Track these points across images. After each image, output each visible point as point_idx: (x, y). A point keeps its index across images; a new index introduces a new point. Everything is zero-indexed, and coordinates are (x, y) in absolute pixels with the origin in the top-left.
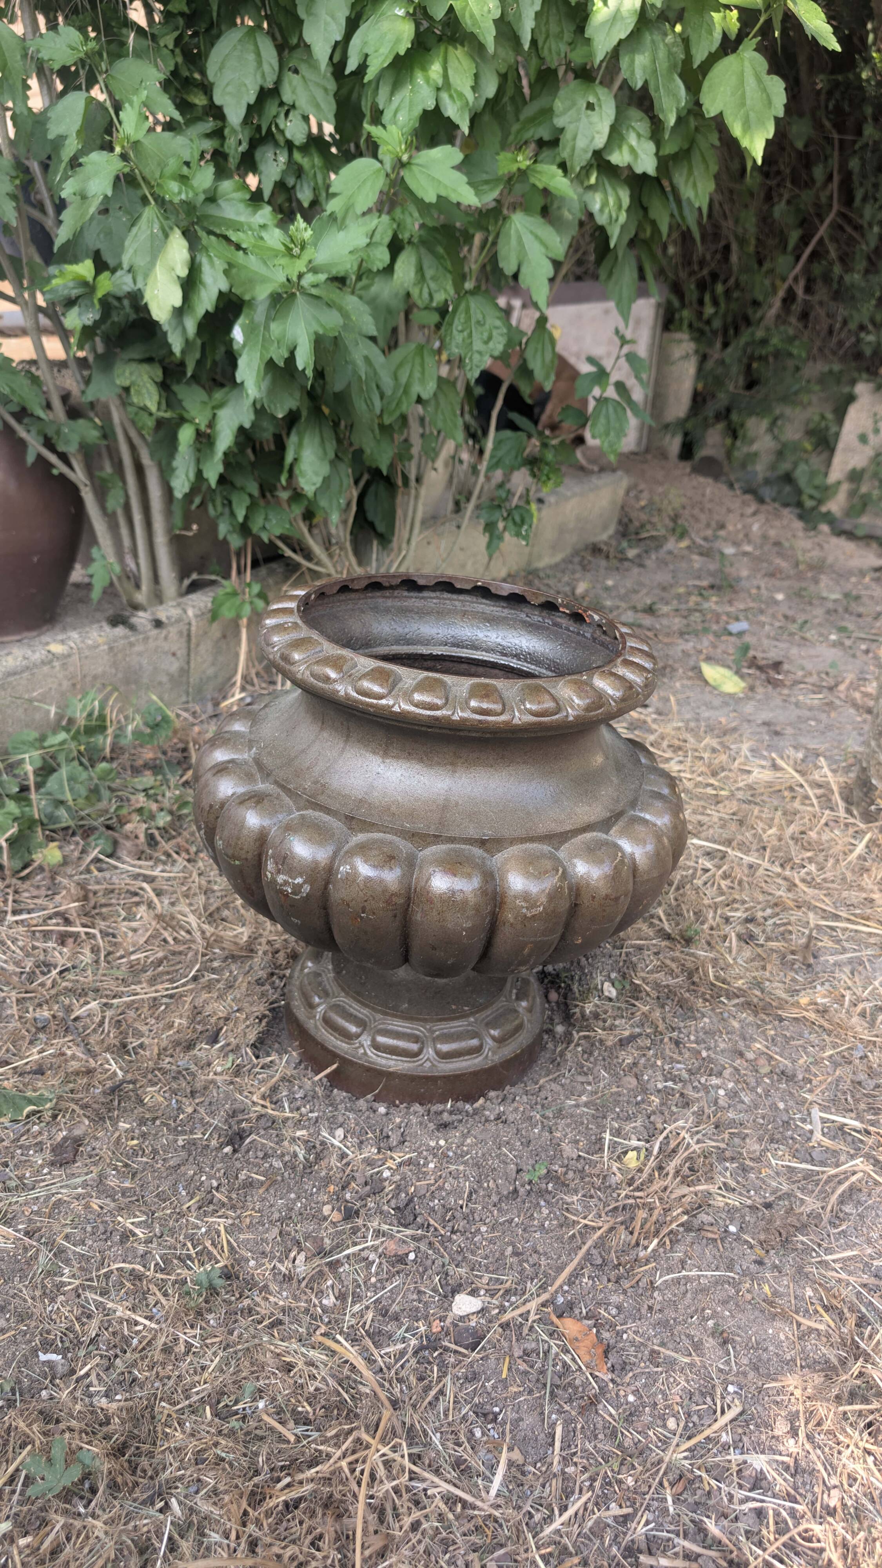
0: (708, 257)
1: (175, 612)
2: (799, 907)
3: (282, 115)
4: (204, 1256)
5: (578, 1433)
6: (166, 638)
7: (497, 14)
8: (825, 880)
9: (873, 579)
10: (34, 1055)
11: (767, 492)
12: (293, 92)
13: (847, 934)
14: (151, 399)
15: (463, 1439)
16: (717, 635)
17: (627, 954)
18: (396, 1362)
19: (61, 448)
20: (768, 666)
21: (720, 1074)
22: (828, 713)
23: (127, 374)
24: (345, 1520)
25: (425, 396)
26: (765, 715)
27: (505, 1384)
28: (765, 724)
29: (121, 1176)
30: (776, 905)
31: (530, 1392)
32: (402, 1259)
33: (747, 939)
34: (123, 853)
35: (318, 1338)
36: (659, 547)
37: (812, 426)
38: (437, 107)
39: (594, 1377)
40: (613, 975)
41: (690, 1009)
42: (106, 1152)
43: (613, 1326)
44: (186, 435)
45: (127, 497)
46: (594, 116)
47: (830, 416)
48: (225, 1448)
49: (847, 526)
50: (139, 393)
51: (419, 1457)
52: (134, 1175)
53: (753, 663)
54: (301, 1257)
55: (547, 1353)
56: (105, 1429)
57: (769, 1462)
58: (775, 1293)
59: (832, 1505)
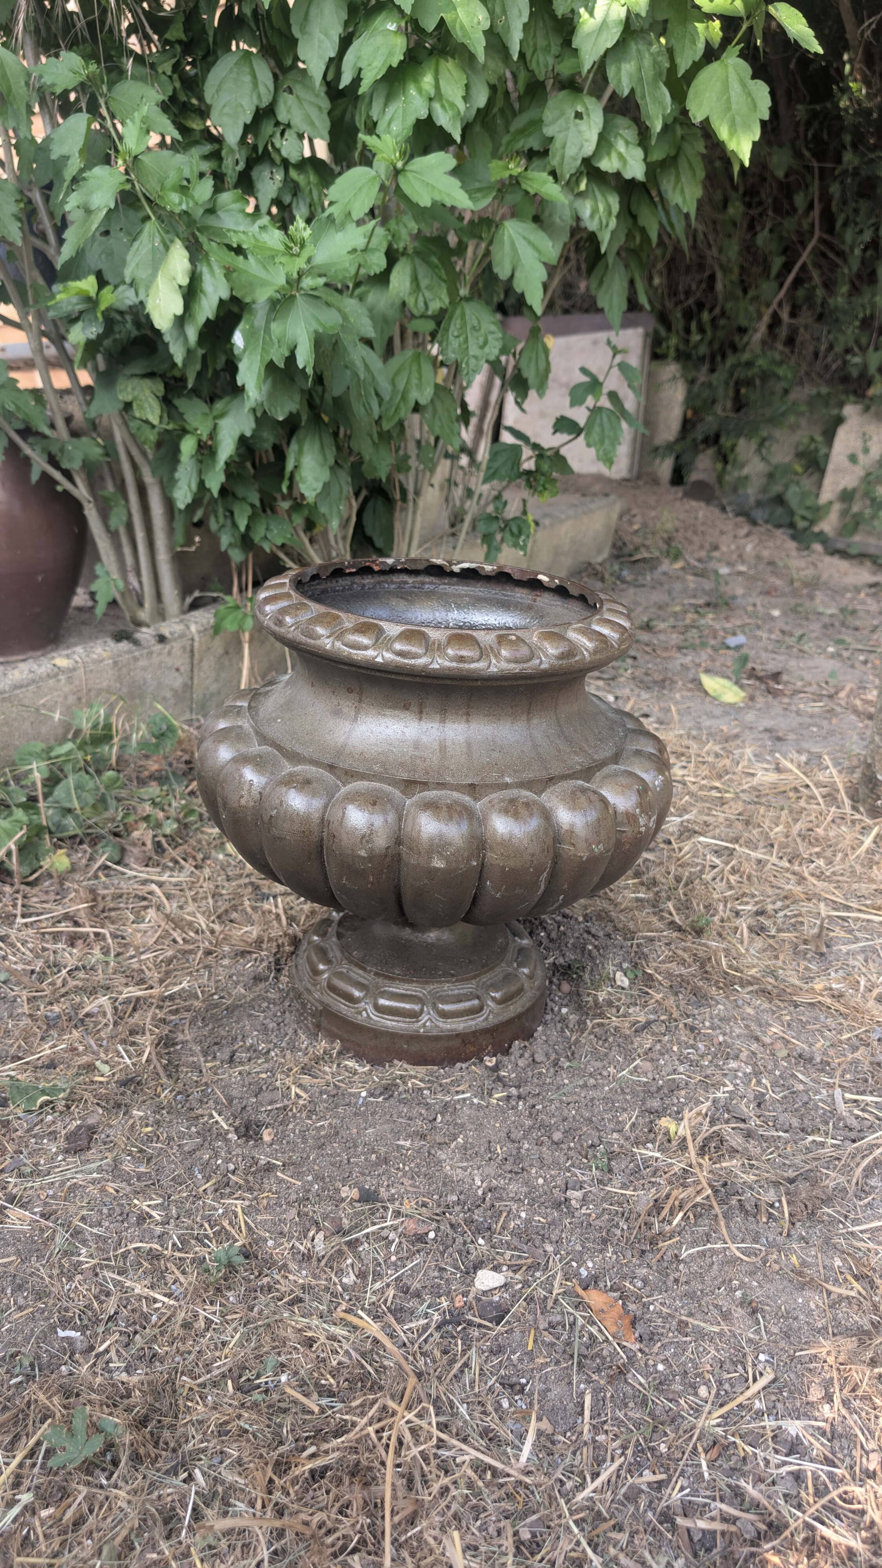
0: (694, 287)
1: (178, 628)
2: (809, 900)
3: (278, 135)
4: (222, 1235)
5: (608, 1401)
6: (169, 653)
7: (487, 25)
8: (834, 873)
9: (868, 595)
10: (46, 1050)
11: (759, 515)
12: (288, 112)
13: (859, 924)
14: (153, 412)
15: (490, 1408)
16: (714, 649)
17: (638, 945)
18: (419, 1336)
19: (65, 465)
20: (767, 677)
21: (736, 1057)
22: (830, 720)
23: (129, 389)
24: (373, 1488)
25: (423, 401)
26: (768, 723)
27: (531, 1355)
28: (767, 730)
29: (137, 1161)
30: (786, 897)
31: (557, 1363)
32: (421, 1238)
33: (758, 930)
34: (130, 861)
35: (339, 1313)
36: (653, 568)
37: (801, 448)
38: (430, 116)
39: (623, 1347)
40: (625, 965)
41: (705, 997)
42: (121, 1141)
43: (639, 1298)
44: (188, 446)
46: (583, 125)
47: (819, 438)
48: (247, 1421)
49: (840, 546)
50: (141, 407)
51: (446, 1426)
52: (149, 1160)
53: (752, 674)
54: (320, 1236)
55: (573, 1325)
56: (126, 1401)
57: (804, 1428)
58: (804, 1264)
59: (871, 1468)
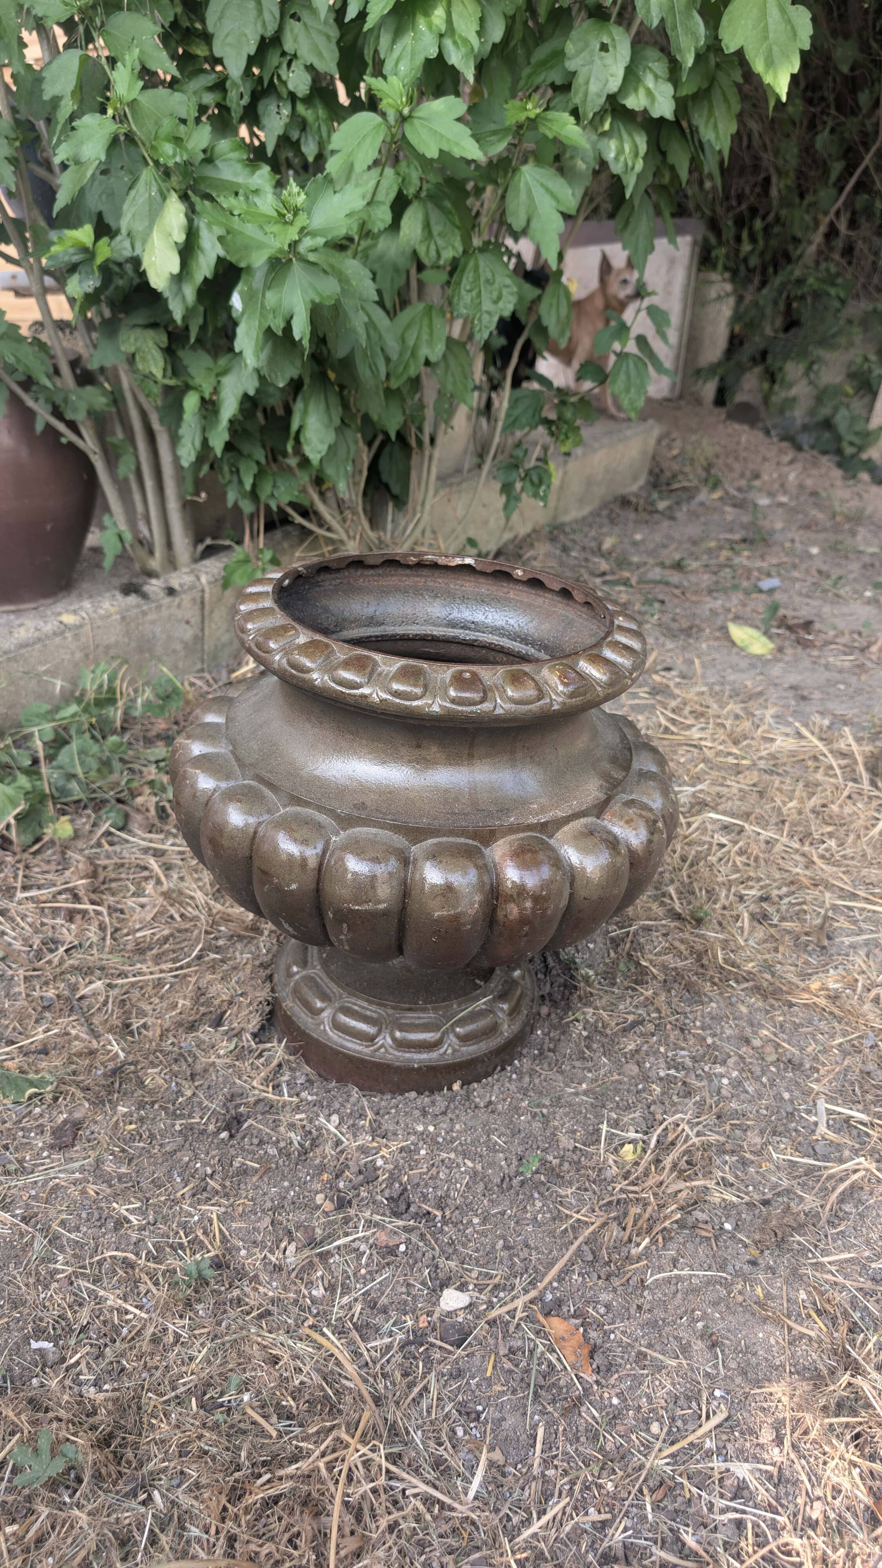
0: (747, 190)
1: (188, 579)
2: (816, 885)
3: (285, 66)
4: (196, 1245)
5: (560, 1435)
6: (179, 606)
8: (844, 857)
10: (39, 1035)
11: (805, 439)
12: (295, 41)
13: (865, 914)
14: (156, 365)
15: (445, 1438)
16: (747, 593)
17: (636, 935)
18: (382, 1356)
19: (69, 416)
20: (798, 626)
21: (724, 1063)
22: (859, 675)
23: (132, 340)
24: (323, 1518)
25: (433, 359)
26: (793, 678)
27: (489, 1382)
28: (793, 688)
29: (118, 1161)
30: (792, 883)
31: (514, 1392)
32: (392, 1251)
33: (760, 918)
34: (135, 827)
35: (305, 1330)
36: (691, 498)
37: (854, 368)
38: (440, 55)
39: (580, 1378)
41: (697, 993)
42: (104, 1138)
43: (600, 1325)
44: (191, 402)
45: (139, 463)
46: (608, 57)
47: (872, 357)
48: (209, 1441)
50: (144, 359)
51: (400, 1456)
52: (130, 1161)
53: (783, 623)
54: (292, 1248)
55: (532, 1351)
56: (91, 1420)
57: (752, 1472)
58: (768, 1296)
59: (814, 1517)
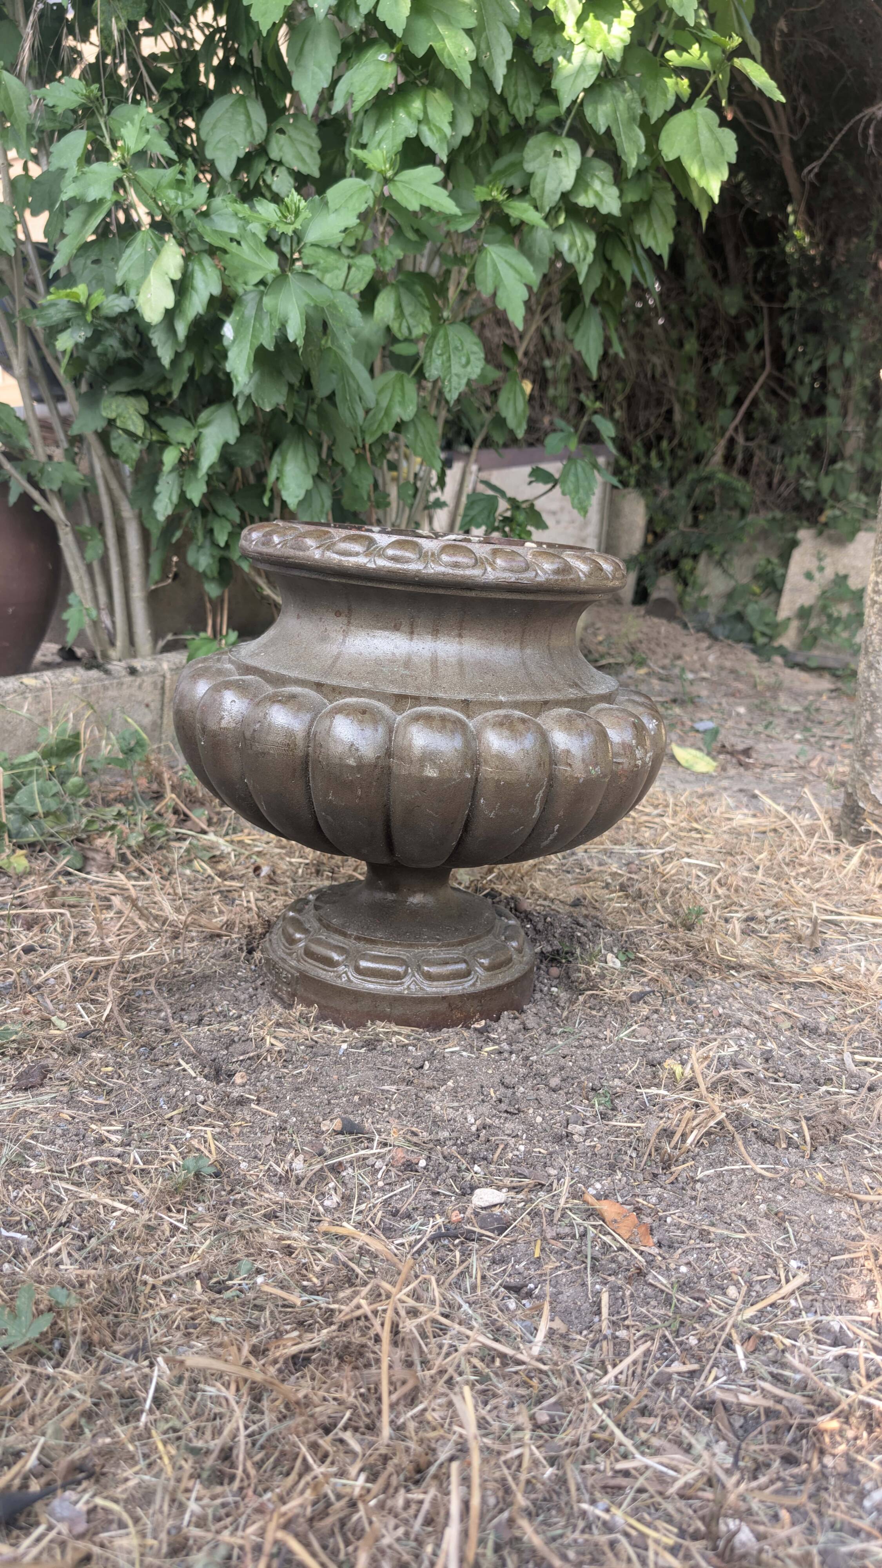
0: (652, 420)
1: (150, 665)
3: (270, 171)
5: (627, 1300)
6: (140, 687)
7: (473, 57)
9: (830, 698)
11: (720, 631)
12: (280, 150)
14: (136, 425)
15: (494, 1309)
16: (684, 732)
17: (628, 936)
18: (412, 1249)
19: (43, 484)
20: (737, 753)
22: (803, 785)
23: (113, 406)
24: (367, 1371)
25: (404, 420)
26: (741, 786)
27: (538, 1262)
28: (741, 791)
29: (95, 1095)
30: (776, 906)
31: (568, 1267)
32: (411, 1166)
34: (93, 867)
36: (618, 673)
37: (758, 570)
38: (418, 137)
39: (642, 1253)
40: (615, 950)
41: (700, 978)
42: (77, 1079)
43: (654, 1212)
44: (170, 457)
45: (106, 549)
46: (561, 162)
47: (775, 560)
48: (219, 1315)
49: (800, 659)
50: (124, 424)
52: (109, 1093)
53: (723, 749)
54: (299, 1159)
55: (584, 1235)
57: (848, 1322)
58: (830, 1180)
